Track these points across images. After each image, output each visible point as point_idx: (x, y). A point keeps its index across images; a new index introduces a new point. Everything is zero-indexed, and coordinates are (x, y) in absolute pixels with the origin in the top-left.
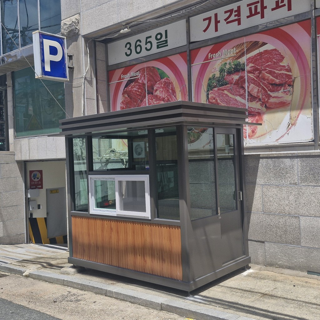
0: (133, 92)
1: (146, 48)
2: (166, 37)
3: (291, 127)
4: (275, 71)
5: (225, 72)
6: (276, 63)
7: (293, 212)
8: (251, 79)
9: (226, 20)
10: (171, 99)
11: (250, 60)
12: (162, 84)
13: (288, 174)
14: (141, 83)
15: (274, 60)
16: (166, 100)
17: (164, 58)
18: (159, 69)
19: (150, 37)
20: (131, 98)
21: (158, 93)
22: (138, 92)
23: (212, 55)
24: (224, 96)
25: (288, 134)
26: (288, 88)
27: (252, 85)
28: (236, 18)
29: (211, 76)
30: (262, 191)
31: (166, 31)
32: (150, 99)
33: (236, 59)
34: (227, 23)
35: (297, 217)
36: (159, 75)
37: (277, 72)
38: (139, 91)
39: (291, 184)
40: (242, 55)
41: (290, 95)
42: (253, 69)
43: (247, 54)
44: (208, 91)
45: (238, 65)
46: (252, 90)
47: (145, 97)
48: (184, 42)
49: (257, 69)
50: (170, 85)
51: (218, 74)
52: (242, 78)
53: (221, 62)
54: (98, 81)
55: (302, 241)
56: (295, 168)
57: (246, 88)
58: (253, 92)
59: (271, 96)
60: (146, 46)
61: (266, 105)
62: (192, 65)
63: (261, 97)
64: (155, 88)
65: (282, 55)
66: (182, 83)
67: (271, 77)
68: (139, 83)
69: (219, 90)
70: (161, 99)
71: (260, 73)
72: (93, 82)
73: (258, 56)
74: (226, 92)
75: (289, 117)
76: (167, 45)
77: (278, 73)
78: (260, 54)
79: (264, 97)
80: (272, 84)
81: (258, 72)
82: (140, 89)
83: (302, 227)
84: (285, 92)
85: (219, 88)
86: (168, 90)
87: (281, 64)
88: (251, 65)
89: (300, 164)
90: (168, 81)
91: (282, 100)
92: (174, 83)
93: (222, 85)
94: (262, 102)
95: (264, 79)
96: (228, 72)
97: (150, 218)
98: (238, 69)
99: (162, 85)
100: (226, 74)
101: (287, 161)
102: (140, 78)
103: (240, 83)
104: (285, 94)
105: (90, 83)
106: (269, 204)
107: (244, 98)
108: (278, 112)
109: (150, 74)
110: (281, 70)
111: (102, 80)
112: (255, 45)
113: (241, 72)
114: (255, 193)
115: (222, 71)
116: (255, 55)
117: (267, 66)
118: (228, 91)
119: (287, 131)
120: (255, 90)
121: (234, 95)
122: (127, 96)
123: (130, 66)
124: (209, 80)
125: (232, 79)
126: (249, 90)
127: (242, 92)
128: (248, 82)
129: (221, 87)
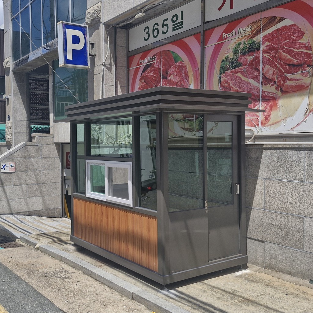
0: (149, 78)
1: (163, 31)
2: (182, 19)
3: (309, 114)
5: (239, 52)
6: (295, 41)
7: (297, 212)
8: (267, 60)
10: (184, 83)
11: (265, 39)
12: (176, 68)
13: (293, 169)
14: (157, 68)
15: (293, 37)
16: (179, 84)
17: (178, 41)
18: (173, 52)
19: (167, 19)
20: (147, 84)
21: (171, 78)
23: (226, 35)
24: (237, 79)
25: (305, 122)
26: (307, 69)
27: (267, 66)
29: (224, 57)
30: (265, 186)
31: (182, 12)
32: (164, 84)
33: (250, 38)
35: (301, 218)
36: (174, 58)
37: (295, 50)
38: (155, 76)
39: (296, 179)
40: (258, 32)
41: (309, 77)
42: (269, 48)
43: (263, 32)
44: (221, 74)
45: (254, 44)
46: (268, 71)
47: (160, 82)
48: (199, 23)
49: (273, 48)
50: (184, 69)
51: (231, 56)
52: (257, 58)
53: (235, 41)
54: (117, 67)
55: (305, 245)
56: (302, 161)
57: (261, 70)
58: (268, 75)
59: (288, 78)
60: (163, 29)
61: (281, 89)
62: (206, 46)
63: (276, 79)
64: (169, 73)
65: (302, 31)
66: (195, 66)
67: (289, 57)
68: (155, 68)
69: (232, 72)
70: (174, 83)
71: (276, 53)
72: (113, 68)
73: (275, 33)
74: (239, 75)
75: (307, 102)
76: (182, 27)
77: (296, 52)
78: (278, 31)
79: (280, 79)
80: (289, 65)
81: (275, 51)
82: (156, 74)
83: (306, 230)
84: (303, 73)
85: (232, 70)
86: (181, 75)
87: (300, 41)
88: (267, 43)
89: (307, 158)
90: (182, 65)
91: (300, 83)
92: (187, 67)
93: (235, 67)
94: (277, 85)
95: (281, 59)
96: (242, 52)
97: (132, 206)
98: (253, 48)
100: (240, 54)
101: (293, 153)
102: (156, 63)
103: (254, 64)
104: (304, 75)
105: (110, 69)
106: (270, 201)
107: (258, 81)
108: (294, 96)
109: (165, 58)
110: (300, 48)
111: (122, 67)
112: (272, 21)
113: (256, 52)
114: (257, 187)
115: (236, 51)
116: (272, 32)
117: (284, 44)
118: (242, 73)
119: (305, 118)
120: (270, 71)
121: (247, 77)
122: (144, 82)
123: (148, 50)
124: (222, 62)
125: (246, 60)
126: (264, 72)
127: (256, 74)
128: (263, 63)
129: (234, 70)
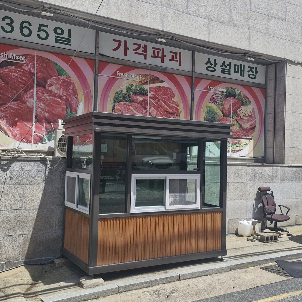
0: (11, 77)
1: (39, 36)
2: (69, 36)
4: (169, 103)
5: (131, 91)
6: (170, 98)
8: (152, 104)
9: (134, 50)
10: (71, 99)
11: (152, 89)
12: (60, 81)
14: (27, 71)
15: (168, 95)
16: (63, 98)
19: (47, 26)
20: (6, 83)
21: (53, 88)
22: (22, 79)
23: (120, 73)
27: (152, 109)
28: (143, 53)
29: (118, 90)
31: (70, 30)
32: (40, 92)
33: (141, 84)
34: (136, 53)
36: (56, 70)
37: (170, 104)
40: (146, 83)
42: (154, 96)
43: (150, 84)
44: (114, 102)
45: (143, 89)
46: (153, 111)
47: (32, 88)
48: (92, 51)
49: (157, 98)
50: (71, 85)
51: (124, 91)
52: (145, 100)
53: (128, 82)
57: (148, 109)
58: (153, 114)
60: (39, 33)
62: (100, 75)
64: (49, 82)
65: (174, 94)
66: (86, 87)
67: (166, 107)
68: (24, 70)
69: (125, 104)
70: (56, 95)
73: (158, 88)
76: (70, 45)
77: (171, 105)
78: (159, 87)
80: (166, 112)
81: (158, 100)
82: (25, 77)
86: (67, 90)
87: (173, 99)
88: (152, 93)
90: (69, 80)
92: (76, 85)
93: (128, 101)
95: (161, 106)
96: (134, 92)
97: (199, 209)
98: (143, 92)
99: (60, 83)
100: (132, 93)
102: (25, 65)
103: (143, 104)
109: (42, 66)
110: (172, 103)
112: (156, 80)
113: (145, 96)
115: (128, 89)
116: (156, 87)
117: (163, 97)
118: (133, 107)
124: (116, 94)
125: (137, 99)
126: (150, 112)
127: (144, 111)
128: (150, 105)
129: (127, 103)
